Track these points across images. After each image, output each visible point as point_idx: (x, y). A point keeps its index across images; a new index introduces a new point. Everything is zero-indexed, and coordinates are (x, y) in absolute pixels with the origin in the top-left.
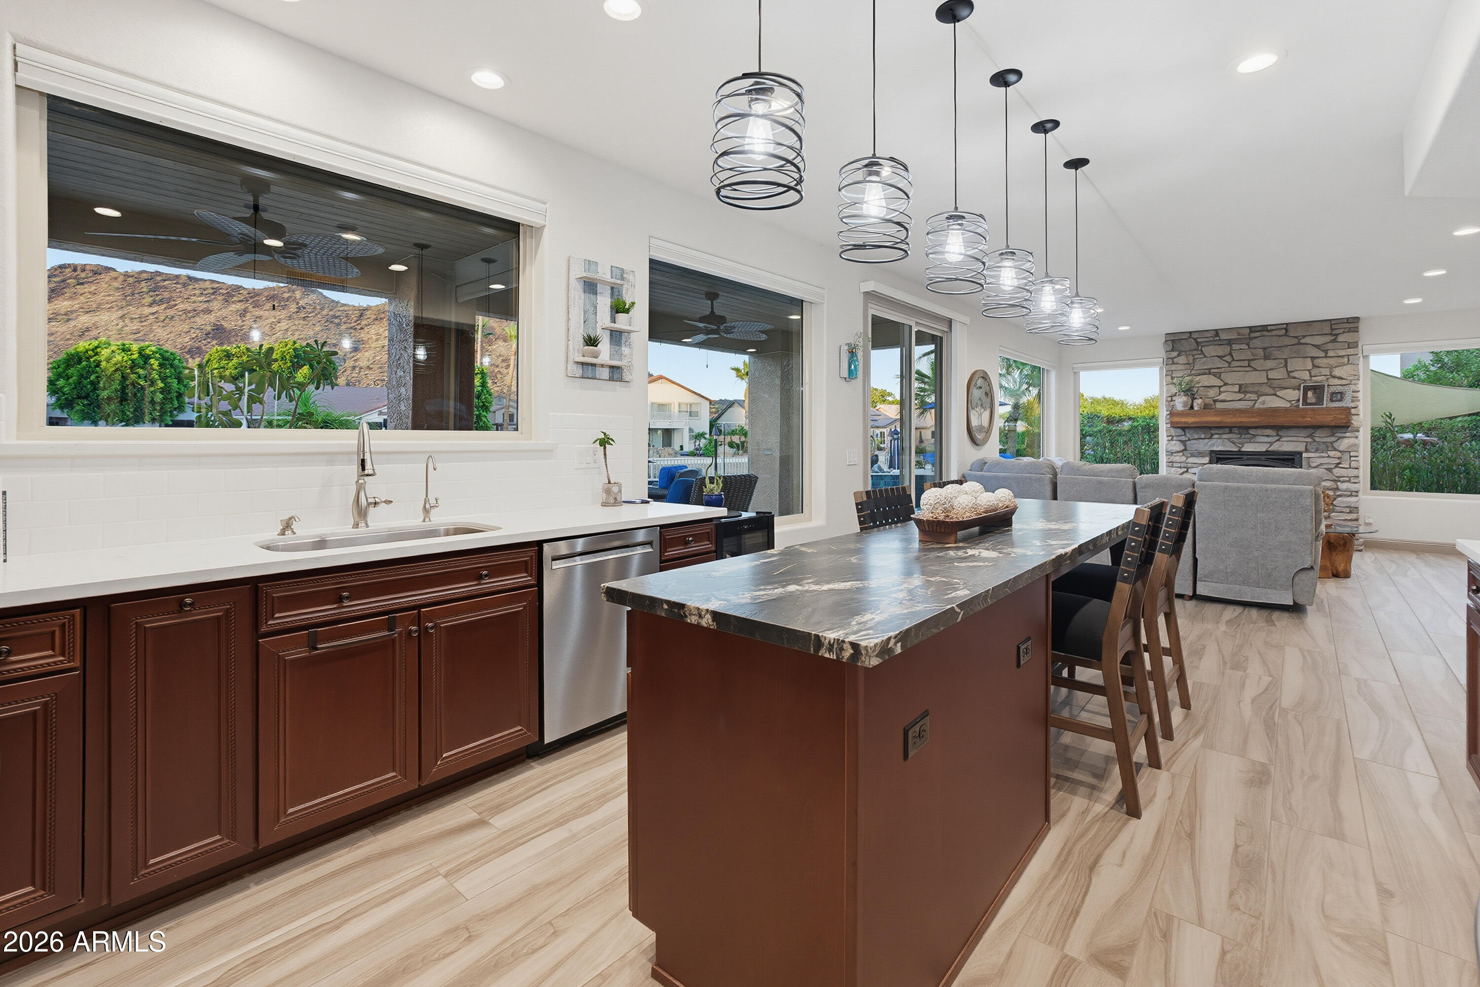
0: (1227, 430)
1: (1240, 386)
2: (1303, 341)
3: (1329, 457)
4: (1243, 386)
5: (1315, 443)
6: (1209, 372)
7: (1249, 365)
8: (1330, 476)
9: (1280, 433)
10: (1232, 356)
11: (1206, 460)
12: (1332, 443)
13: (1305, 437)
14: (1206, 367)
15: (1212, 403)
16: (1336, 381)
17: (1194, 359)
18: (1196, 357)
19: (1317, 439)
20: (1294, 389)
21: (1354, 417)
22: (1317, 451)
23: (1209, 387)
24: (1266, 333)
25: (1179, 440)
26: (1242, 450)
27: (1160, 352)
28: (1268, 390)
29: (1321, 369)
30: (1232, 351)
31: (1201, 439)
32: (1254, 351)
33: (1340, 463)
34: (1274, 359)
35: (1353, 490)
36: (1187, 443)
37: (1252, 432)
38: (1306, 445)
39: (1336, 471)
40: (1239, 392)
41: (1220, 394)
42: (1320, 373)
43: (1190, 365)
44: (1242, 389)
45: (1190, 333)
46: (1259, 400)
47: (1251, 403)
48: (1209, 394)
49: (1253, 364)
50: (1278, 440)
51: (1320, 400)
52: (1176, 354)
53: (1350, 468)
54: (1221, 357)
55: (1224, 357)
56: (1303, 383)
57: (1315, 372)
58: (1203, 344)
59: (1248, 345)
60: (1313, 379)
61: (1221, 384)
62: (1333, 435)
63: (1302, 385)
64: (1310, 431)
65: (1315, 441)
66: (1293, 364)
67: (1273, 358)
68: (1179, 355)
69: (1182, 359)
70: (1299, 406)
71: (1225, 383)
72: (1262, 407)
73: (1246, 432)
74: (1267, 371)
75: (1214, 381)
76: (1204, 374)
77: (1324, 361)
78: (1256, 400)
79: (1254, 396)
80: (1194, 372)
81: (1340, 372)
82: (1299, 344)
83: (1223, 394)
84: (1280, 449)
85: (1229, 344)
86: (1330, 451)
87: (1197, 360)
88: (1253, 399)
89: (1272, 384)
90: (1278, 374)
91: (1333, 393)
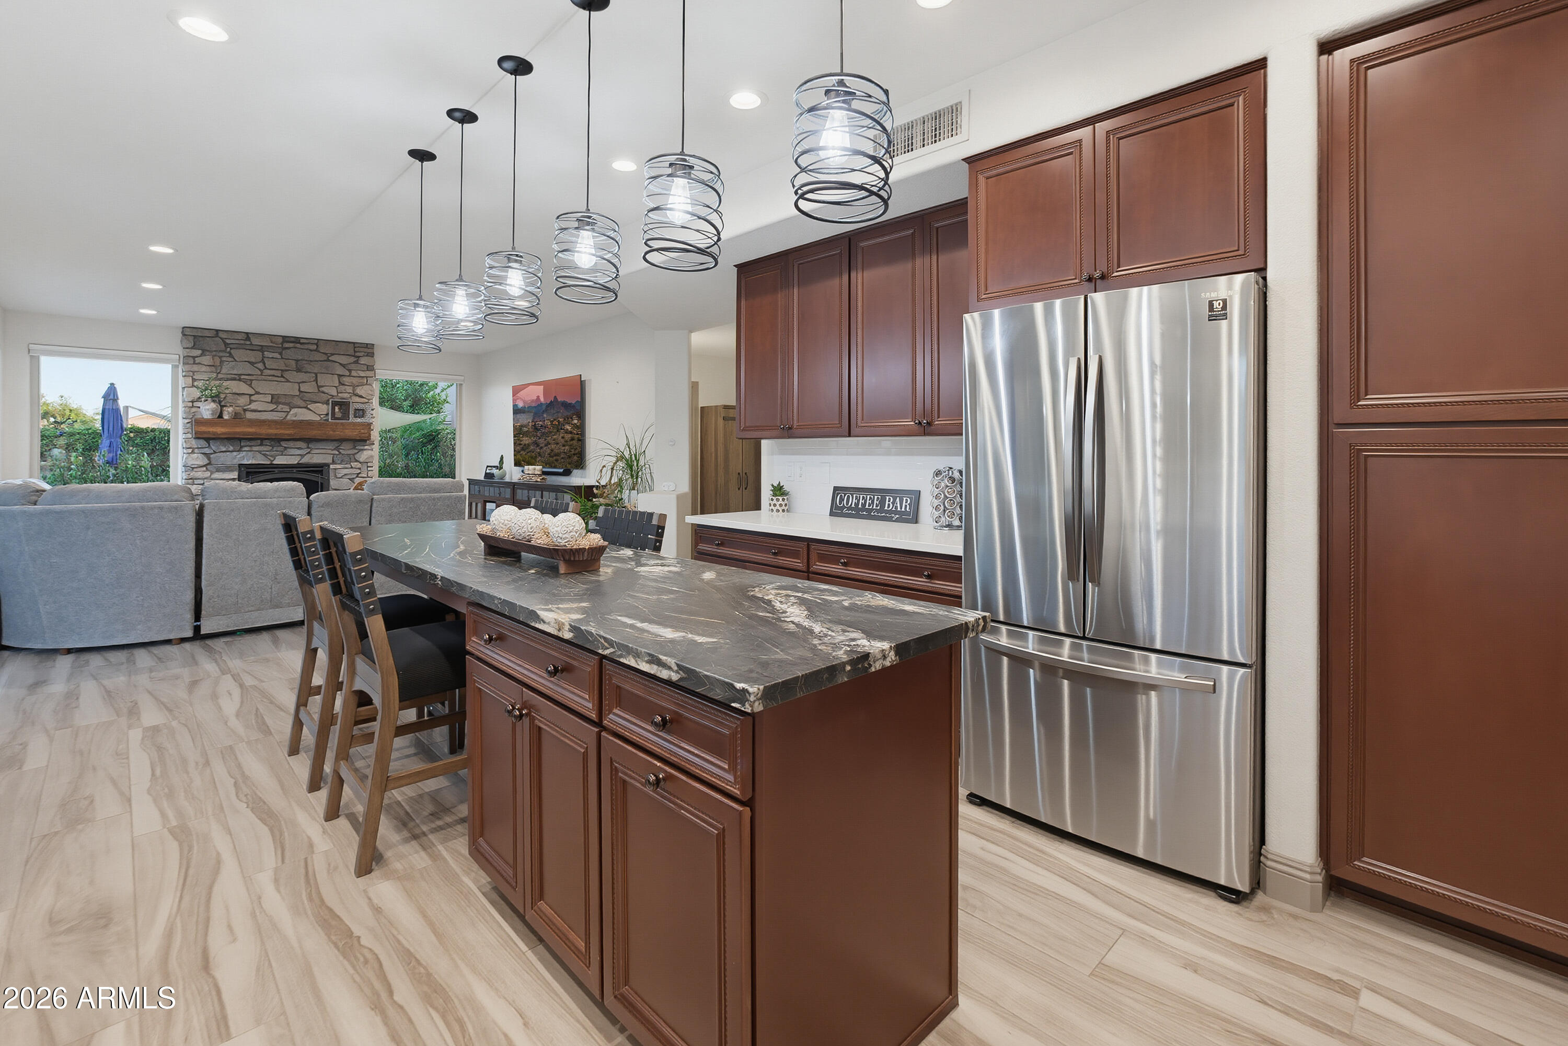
0: (257, 442)
1: (273, 396)
2: (331, 358)
3: (352, 468)
4: (277, 397)
5: (340, 455)
6: (238, 378)
7: (282, 375)
9: (310, 446)
10: (264, 364)
11: (235, 475)
12: (354, 455)
13: (332, 450)
14: (235, 372)
15: (242, 412)
16: (358, 399)
17: (222, 362)
18: (224, 359)
19: (342, 451)
20: (323, 403)
21: (369, 432)
22: (341, 462)
23: (238, 394)
24: (298, 345)
25: (203, 454)
26: (275, 462)
27: (176, 347)
28: (300, 403)
29: (346, 387)
30: (265, 359)
31: (228, 451)
32: (286, 362)
33: (360, 473)
34: (305, 372)
36: (212, 456)
37: (284, 444)
38: (333, 457)
40: (271, 402)
41: (250, 404)
42: (345, 390)
43: (216, 368)
44: (275, 399)
45: (217, 331)
46: (291, 413)
47: (284, 415)
48: (238, 402)
49: (286, 375)
50: (309, 453)
51: (346, 416)
52: (198, 352)
53: (367, 477)
54: (252, 363)
55: (256, 363)
56: (331, 399)
57: (341, 389)
58: (231, 346)
59: (281, 354)
60: (339, 395)
61: (253, 392)
62: (354, 448)
63: (330, 401)
64: (336, 444)
65: (340, 453)
66: (323, 379)
68: (201, 355)
69: (205, 360)
70: (327, 420)
71: (256, 392)
72: (294, 419)
73: (278, 444)
74: (299, 383)
75: (244, 388)
76: (234, 379)
77: (346, 380)
78: (289, 412)
79: (286, 408)
80: (220, 376)
81: (360, 391)
82: (327, 360)
83: (254, 403)
84: (310, 461)
85: (262, 351)
86: (353, 462)
87: (226, 363)
88: (285, 410)
89: (304, 396)
90: (309, 387)
91: (356, 410)
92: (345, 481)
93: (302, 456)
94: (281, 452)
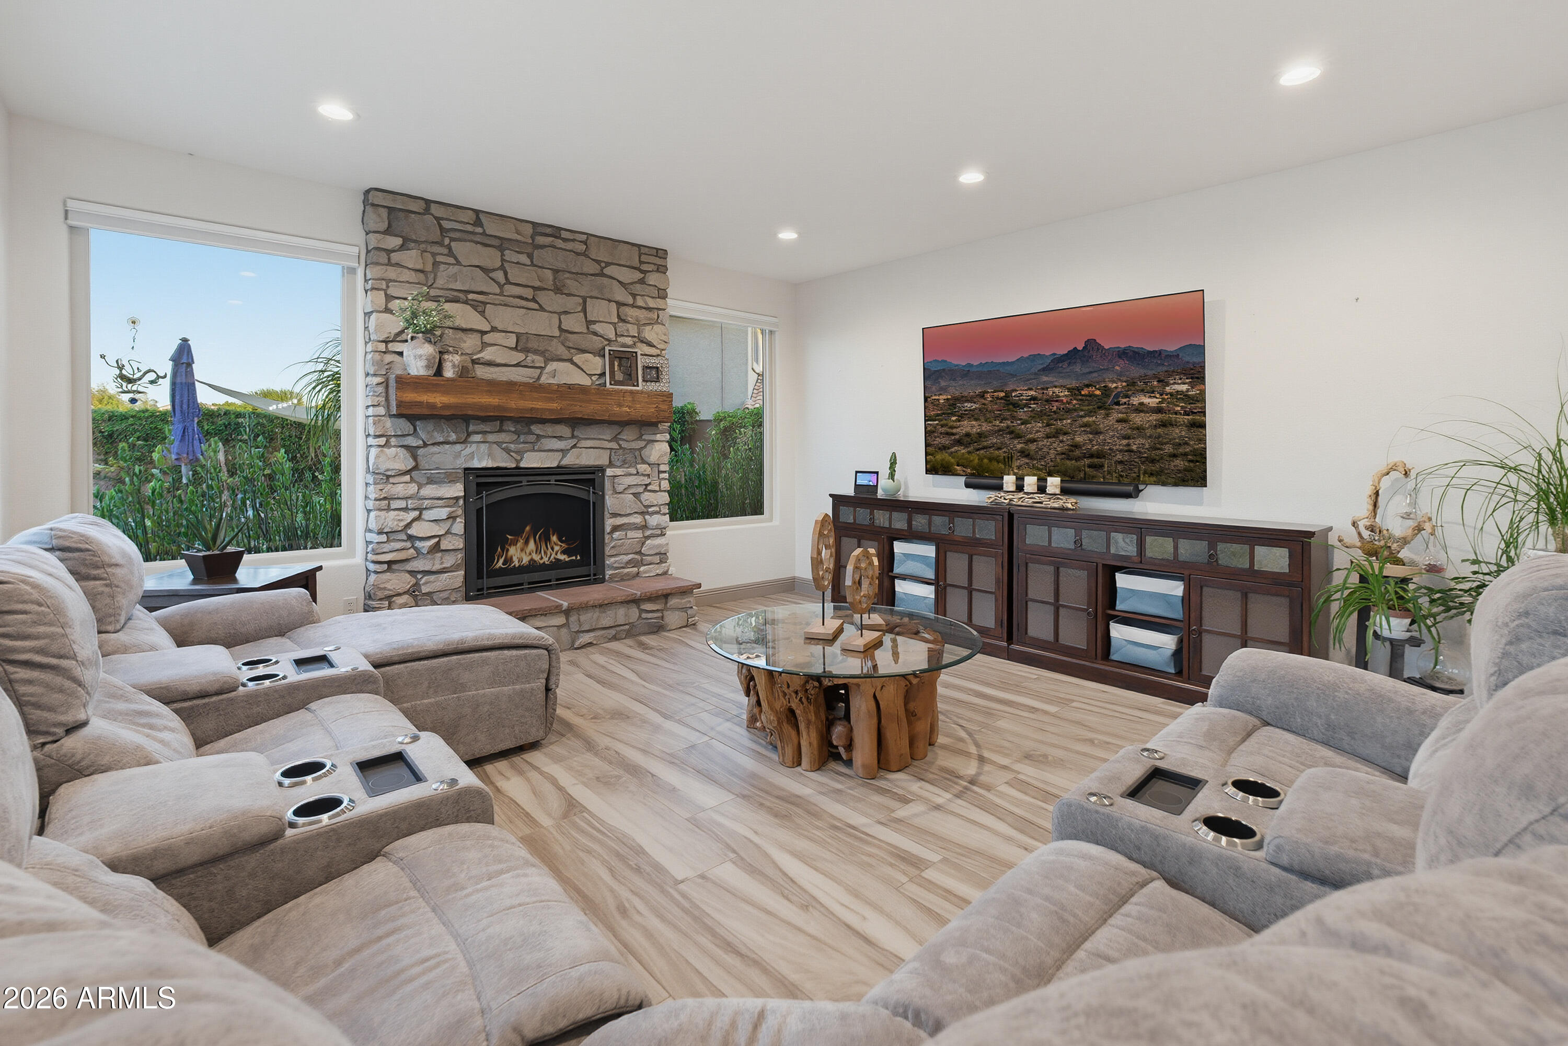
0: (496, 425)
1: (519, 336)
2: (608, 271)
3: (637, 473)
4: (523, 339)
5: (621, 452)
6: (463, 298)
7: (534, 297)
8: (638, 507)
9: (577, 431)
10: (505, 273)
11: (459, 487)
12: (640, 450)
13: (608, 441)
14: (458, 286)
15: (472, 366)
16: (646, 349)
17: (434, 264)
18: (440, 258)
19: (624, 444)
20: (595, 354)
22: (624, 464)
23: (464, 330)
24: (558, 242)
25: (402, 446)
26: (522, 465)
27: (353, 231)
28: (561, 351)
29: (629, 325)
30: (506, 265)
31: (447, 443)
32: (540, 272)
33: (649, 484)
34: (568, 295)
35: (663, 525)
36: (421, 452)
37: (534, 428)
38: (611, 455)
39: (644, 497)
40: (516, 349)
41: (483, 350)
42: (628, 330)
43: (428, 275)
45: (427, 202)
46: (547, 369)
47: (535, 373)
49: (540, 297)
50: (574, 446)
51: (630, 378)
52: (396, 242)
53: (659, 490)
54: (486, 271)
55: (493, 271)
56: (607, 346)
57: (621, 327)
58: (451, 234)
59: (531, 256)
60: (619, 339)
61: (487, 327)
62: (641, 437)
63: (607, 349)
64: (616, 429)
65: (620, 447)
66: (597, 309)
67: (566, 292)
68: (405, 247)
69: (410, 259)
70: (603, 385)
71: (492, 327)
72: (551, 381)
73: (527, 429)
74: (560, 314)
75: (473, 319)
76: (455, 300)
77: (631, 313)
78: (543, 368)
79: (539, 360)
80: (433, 293)
81: (649, 333)
82: (602, 274)
83: (490, 349)
84: (577, 462)
85: (501, 249)
86: (639, 464)
87: (442, 267)
88: (537, 365)
89: (566, 339)
90: (574, 323)
91: (645, 367)
92: (628, 498)
93: (564, 452)
94: (531, 445)
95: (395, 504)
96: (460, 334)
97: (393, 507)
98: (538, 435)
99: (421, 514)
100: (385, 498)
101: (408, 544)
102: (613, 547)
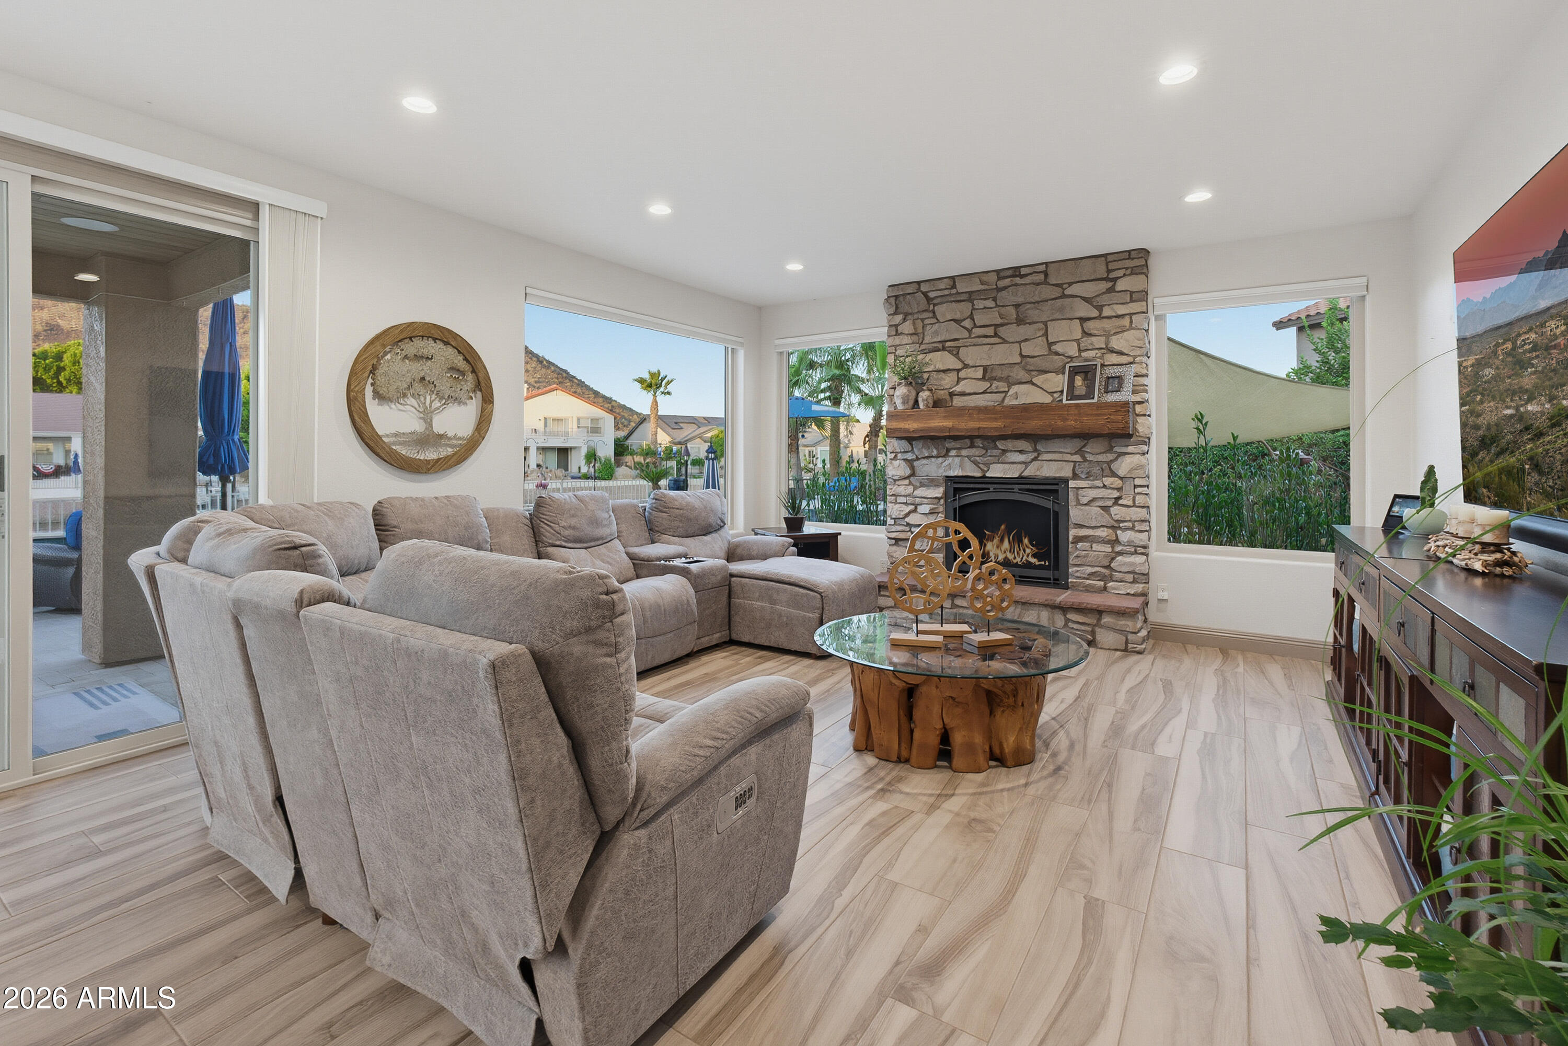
0: (968, 442)
2: (1069, 291)
3: (1105, 486)
4: (989, 370)
5: (1086, 464)
6: (942, 347)
7: (996, 333)
8: (1106, 520)
9: (1039, 447)
10: (973, 319)
11: (940, 491)
12: (1109, 463)
13: (1072, 454)
14: (939, 339)
15: (948, 397)
16: (1113, 359)
17: (924, 326)
18: (927, 322)
19: (1089, 457)
20: (1057, 372)
21: (1140, 420)
22: (1089, 476)
23: (944, 371)
24: (1019, 280)
25: (905, 460)
26: (988, 475)
28: (1022, 375)
29: (1093, 338)
30: (974, 312)
31: (932, 457)
32: (1003, 310)
33: (1119, 498)
34: (1030, 324)
35: (1138, 543)
36: (916, 463)
37: (998, 444)
38: (1074, 466)
39: (1115, 510)
40: (983, 378)
41: (958, 383)
42: (1093, 343)
43: (919, 336)
44: (988, 374)
45: (919, 283)
46: (1010, 393)
47: (999, 397)
48: (942, 382)
49: (1002, 331)
50: (1035, 459)
52: (900, 318)
53: (1134, 506)
54: (958, 322)
55: (963, 320)
56: (1068, 363)
57: (1086, 342)
58: (935, 301)
59: (995, 299)
60: (1083, 354)
61: (959, 366)
62: (1110, 450)
63: (1067, 366)
64: (1077, 443)
65: (1085, 460)
66: (1058, 331)
67: (1028, 321)
68: (904, 320)
69: (907, 327)
70: (1061, 400)
71: (965, 364)
72: (1015, 402)
73: (992, 445)
74: (1020, 342)
75: (950, 362)
76: (936, 350)
77: (1097, 325)
78: (1006, 392)
79: (1002, 386)
80: (923, 347)
81: (1116, 343)
82: (1064, 296)
83: (963, 382)
84: (1038, 473)
85: (970, 300)
86: (1107, 476)
87: (928, 327)
88: (1002, 390)
89: (1027, 363)
90: (1035, 348)
91: (1108, 378)
92: (1095, 510)
93: (1026, 464)
94: (997, 458)
95: (900, 500)
96: (942, 375)
97: (898, 501)
98: (1003, 450)
99: (916, 508)
100: (893, 495)
101: (908, 529)
102: (1077, 557)
